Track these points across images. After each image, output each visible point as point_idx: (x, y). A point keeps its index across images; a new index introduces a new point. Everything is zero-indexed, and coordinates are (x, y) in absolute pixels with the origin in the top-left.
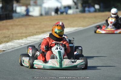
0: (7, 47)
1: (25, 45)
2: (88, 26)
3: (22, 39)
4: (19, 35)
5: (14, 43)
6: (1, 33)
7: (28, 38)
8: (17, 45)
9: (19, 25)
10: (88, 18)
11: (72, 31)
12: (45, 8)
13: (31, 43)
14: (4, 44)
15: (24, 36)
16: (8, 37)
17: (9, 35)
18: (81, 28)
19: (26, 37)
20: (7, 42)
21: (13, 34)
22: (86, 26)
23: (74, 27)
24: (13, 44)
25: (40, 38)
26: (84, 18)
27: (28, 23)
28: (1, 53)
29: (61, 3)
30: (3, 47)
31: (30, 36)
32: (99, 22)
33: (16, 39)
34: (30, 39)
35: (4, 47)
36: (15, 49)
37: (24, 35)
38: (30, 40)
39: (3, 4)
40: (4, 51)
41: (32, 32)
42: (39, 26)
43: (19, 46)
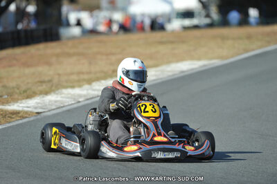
0: (46, 105)
1: (88, 99)
2: (232, 57)
3: (80, 86)
4: (75, 77)
5: (63, 95)
6: (34, 74)
7: (94, 84)
8: (68, 101)
9: (74, 54)
10: (233, 39)
11: (196, 69)
14: (38, 98)
15: (84, 80)
16: (50, 81)
17: (50, 78)
18: (216, 62)
19: (90, 82)
20: (47, 93)
21: (59, 75)
22: (227, 58)
23: (199, 59)
24: (59, 98)
26: (224, 38)
27: (95, 50)
28: (32, 119)
29: (170, 3)
30: (36, 105)
31: (98, 79)
32: (257, 49)
33: (66, 87)
34: (99, 86)
35: (39, 105)
36: (64, 109)
37: (86, 77)
38: (99, 90)
39: (38, 5)
40: (38, 113)
41: (102, 72)
43: (73, 102)
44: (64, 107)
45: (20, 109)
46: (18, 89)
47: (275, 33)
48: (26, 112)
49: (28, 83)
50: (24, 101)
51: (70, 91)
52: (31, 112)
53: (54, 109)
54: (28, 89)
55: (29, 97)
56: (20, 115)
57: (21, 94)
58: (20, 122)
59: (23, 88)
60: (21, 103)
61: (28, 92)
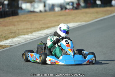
0: (13, 42)
1: (31, 40)
2: (90, 21)
3: (28, 34)
4: (25, 31)
5: (21, 38)
6: (8, 29)
7: (33, 33)
8: (23, 41)
9: (24, 21)
10: (90, 13)
11: (75, 26)
12: (49, 4)
13: (37, 38)
14: (10, 39)
15: (29, 32)
17: (15, 31)
18: (84, 23)
19: (31, 32)
20: (14, 37)
21: (19, 30)
22: (88, 21)
23: (76, 22)
24: (19, 39)
25: (45, 34)
26: (86, 13)
27: (33, 19)
28: (8, 48)
30: (9, 43)
31: (35, 31)
32: (101, 17)
33: (22, 35)
34: (35, 34)
35: (11, 42)
36: (21, 44)
37: (30, 30)
38: (35, 36)
39: (9, 1)
40: (10, 46)
41: (37, 28)
42: (43, 22)
43: (25, 41)
44: (21, 43)
45: (3, 44)
46: (2, 36)
47: (108, 11)
48: (6, 46)
49: (6, 33)
50: (4, 41)
51: (23, 36)
52: (8, 45)
53: (17, 44)
54: (6, 36)
55: (7, 39)
56: (3, 47)
57: (3, 38)
58: (3, 49)
59: (4, 35)
60: (3, 42)
61: (6, 37)
